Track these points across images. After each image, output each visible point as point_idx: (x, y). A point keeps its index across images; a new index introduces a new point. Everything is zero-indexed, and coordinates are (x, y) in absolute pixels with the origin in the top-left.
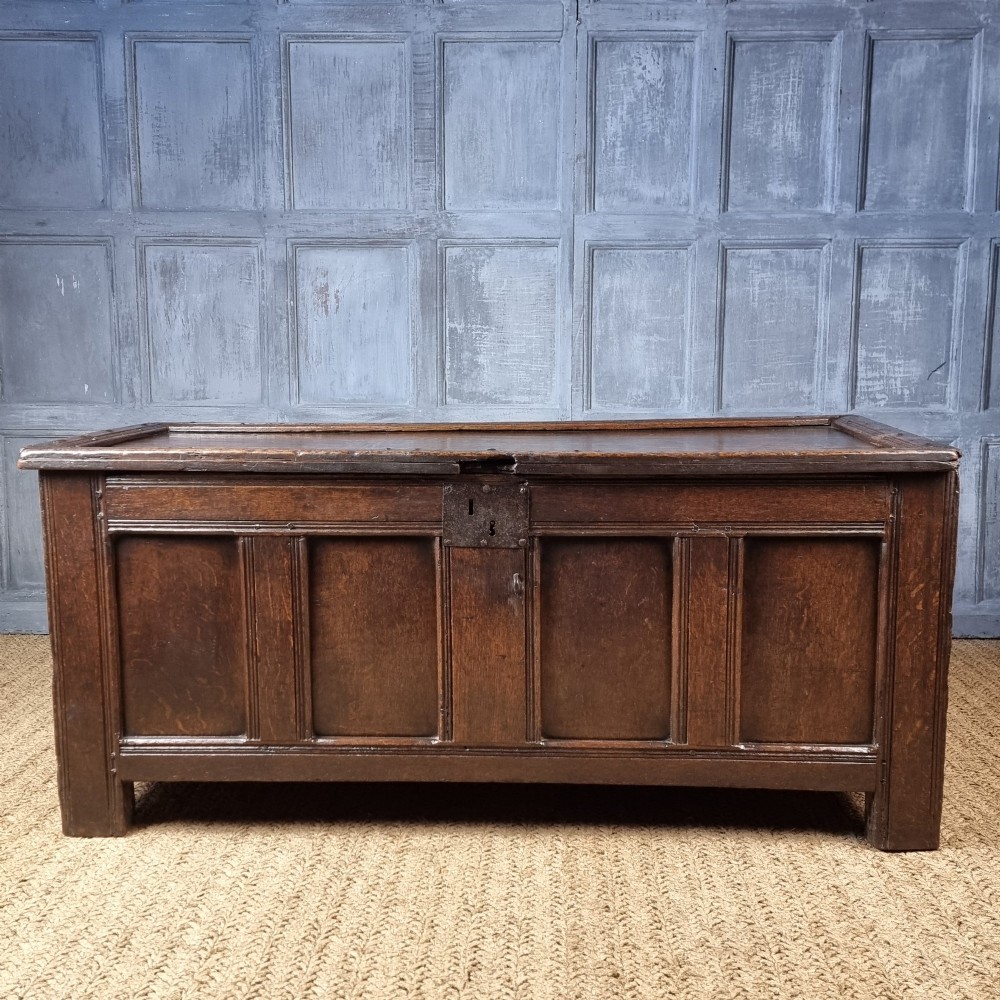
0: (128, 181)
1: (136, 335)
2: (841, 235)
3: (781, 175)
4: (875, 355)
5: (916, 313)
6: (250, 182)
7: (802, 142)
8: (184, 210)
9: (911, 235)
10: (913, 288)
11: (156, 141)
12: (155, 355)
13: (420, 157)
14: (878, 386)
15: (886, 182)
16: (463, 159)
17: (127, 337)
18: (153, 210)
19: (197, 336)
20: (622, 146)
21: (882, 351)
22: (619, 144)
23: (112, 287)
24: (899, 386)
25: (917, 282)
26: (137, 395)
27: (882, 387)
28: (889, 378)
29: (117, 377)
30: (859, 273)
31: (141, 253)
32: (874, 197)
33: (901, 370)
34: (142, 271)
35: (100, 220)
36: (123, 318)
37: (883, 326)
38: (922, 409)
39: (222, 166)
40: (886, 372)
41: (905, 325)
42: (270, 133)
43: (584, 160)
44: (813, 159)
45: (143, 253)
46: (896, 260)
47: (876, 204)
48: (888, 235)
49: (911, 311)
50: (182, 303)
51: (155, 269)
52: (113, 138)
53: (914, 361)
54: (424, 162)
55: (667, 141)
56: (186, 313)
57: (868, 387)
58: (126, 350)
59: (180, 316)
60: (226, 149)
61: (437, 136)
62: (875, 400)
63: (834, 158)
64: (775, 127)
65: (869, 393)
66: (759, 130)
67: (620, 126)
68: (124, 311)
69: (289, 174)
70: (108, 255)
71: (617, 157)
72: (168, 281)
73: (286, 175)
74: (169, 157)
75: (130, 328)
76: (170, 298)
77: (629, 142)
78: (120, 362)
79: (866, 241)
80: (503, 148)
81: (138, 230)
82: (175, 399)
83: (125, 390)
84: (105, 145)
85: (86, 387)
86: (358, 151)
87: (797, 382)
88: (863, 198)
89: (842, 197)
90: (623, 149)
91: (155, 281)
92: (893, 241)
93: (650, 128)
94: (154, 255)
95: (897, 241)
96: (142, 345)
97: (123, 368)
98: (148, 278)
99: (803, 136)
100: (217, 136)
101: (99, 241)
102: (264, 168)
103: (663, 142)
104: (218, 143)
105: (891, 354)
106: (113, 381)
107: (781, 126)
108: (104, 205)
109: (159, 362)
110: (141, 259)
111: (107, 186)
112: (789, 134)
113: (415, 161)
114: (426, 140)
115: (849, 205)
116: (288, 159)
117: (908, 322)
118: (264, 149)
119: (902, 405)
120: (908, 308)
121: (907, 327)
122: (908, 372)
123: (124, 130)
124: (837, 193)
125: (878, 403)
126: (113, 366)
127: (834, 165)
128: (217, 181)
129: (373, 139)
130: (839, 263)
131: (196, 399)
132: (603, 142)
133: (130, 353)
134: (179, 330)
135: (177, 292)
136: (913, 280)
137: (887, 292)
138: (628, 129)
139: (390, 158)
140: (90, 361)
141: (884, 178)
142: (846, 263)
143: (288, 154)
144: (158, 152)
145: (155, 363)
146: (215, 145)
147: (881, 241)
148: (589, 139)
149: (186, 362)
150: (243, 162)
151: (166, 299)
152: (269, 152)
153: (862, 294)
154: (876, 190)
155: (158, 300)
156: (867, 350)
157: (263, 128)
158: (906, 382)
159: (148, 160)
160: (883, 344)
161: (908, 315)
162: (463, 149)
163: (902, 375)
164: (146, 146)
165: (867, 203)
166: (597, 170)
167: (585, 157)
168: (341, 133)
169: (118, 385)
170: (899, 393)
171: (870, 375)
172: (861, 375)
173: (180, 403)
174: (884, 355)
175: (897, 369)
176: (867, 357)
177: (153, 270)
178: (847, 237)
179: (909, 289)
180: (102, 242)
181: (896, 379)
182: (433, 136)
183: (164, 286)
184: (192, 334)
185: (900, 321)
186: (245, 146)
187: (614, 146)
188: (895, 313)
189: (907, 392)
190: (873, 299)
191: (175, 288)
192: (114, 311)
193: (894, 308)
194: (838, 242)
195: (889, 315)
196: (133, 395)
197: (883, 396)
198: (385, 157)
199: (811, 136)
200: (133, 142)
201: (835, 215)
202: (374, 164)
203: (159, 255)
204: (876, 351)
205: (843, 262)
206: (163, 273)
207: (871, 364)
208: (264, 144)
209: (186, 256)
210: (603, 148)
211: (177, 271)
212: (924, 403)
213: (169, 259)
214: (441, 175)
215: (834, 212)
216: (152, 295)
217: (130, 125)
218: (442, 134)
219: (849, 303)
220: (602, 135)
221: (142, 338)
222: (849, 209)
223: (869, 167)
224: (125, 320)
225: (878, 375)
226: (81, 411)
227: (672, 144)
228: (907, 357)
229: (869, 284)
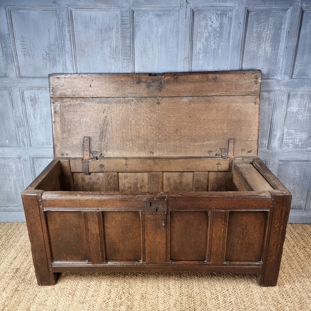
0: (14, 67)
1: (23, 123)
2: (283, 88)
3: (262, 65)
4: (290, 130)
5: (307, 116)
6: (61, 67)
7: (272, 52)
8: (36, 77)
9: (309, 88)
10: (307, 107)
11: (23, 51)
12: (31, 130)
13: (125, 58)
14: (290, 141)
15: (302, 68)
16: (142, 58)
17: (20, 124)
18: (24, 77)
19: (45, 123)
20: (202, 53)
21: (293, 129)
22: (201, 53)
23: (13, 106)
24: (298, 141)
25: (309, 105)
26: (26, 144)
27: (292, 142)
28: (294, 139)
29: (18, 138)
30: (288, 102)
31: (22, 94)
32: (297, 73)
33: (299, 136)
34: (23, 100)
35: (5, 81)
36: (18, 117)
37: (294, 120)
38: (305, 149)
39: (50, 61)
40: (293, 136)
41: (302, 120)
42: (67, 48)
43: (187, 59)
44: (275, 59)
45: (23, 93)
46: (302, 96)
47: (297, 76)
48: (300, 88)
49: (305, 115)
50: (39, 112)
51: (28, 99)
52: (6, 49)
53: (304, 133)
54: (127, 60)
55: (220, 52)
56: (41, 115)
57: (287, 142)
58: (20, 128)
59: (39, 116)
60: (50, 54)
61: (131, 50)
62: (289, 146)
63: (283, 59)
64: (261, 46)
65: (287, 144)
66: (255, 47)
67: (202, 46)
68: (18, 115)
69: (75, 64)
70: (10, 94)
71: (200, 58)
72: (33, 104)
73: (74, 64)
74: (29, 57)
75: (21, 121)
76: (34, 110)
77: (205, 52)
78: (18, 133)
79: (292, 90)
80: (157, 54)
81: (20, 85)
82: (39, 145)
83: (21, 143)
84: (3, 52)
85: (7, 141)
86: (101, 55)
87: (261, 140)
88: (293, 73)
89: (284, 74)
90: (203, 55)
91: (28, 104)
92: (302, 90)
93: (213, 47)
94: (27, 94)
95: (304, 90)
96: (26, 127)
97: (20, 135)
98: (26, 102)
99: (272, 50)
100: (47, 49)
101: (5, 89)
102: (66, 62)
103: (218, 52)
104: (47, 51)
105: (296, 130)
106: (17, 139)
107: (264, 46)
108: (5, 76)
109: (33, 132)
110: (22, 96)
111: (6, 68)
112: (267, 49)
113: (123, 59)
114: (127, 51)
115: (287, 76)
116: (75, 58)
117: (304, 119)
118: (65, 54)
119: (298, 148)
120: (304, 114)
121: (303, 121)
122: (301, 137)
123: (10, 46)
124: (283, 72)
125: (290, 147)
126: (16, 134)
127: (283, 61)
128: (48, 66)
129: (107, 50)
130: (281, 98)
131: (47, 145)
132: (195, 52)
133: (22, 129)
134: (39, 121)
135: (37, 108)
136: (307, 104)
137: (297, 108)
138: (205, 47)
139: (114, 58)
140: (8, 132)
141: (301, 66)
142: (284, 98)
143: (74, 56)
144: (24, 55)
145: (31, 133)
146: (46, 52)
147: (297, 90)
148: (190, 51)
149: (42, 132)
150: (58, 59)
151: (33, 110)
152: (67, 55)
153: (288, 109)
154: (298, 71)
155: (30, 110)
156: (288, 129)
157: (64, 46)
158: (300, 140)
159: (21, 58)
160: (294, 127)
161: (304, 117)
162: (141, 54)
163: (299, 138)
164: (19, 52)
165: (294, 76)
166: (193, 62)
167: (188, 58)
168: (94, 48)
169: (19, 141)
170: (298, 144)
171: (288, 137)
172: (284, 138)
173: (41, 146)
174: (294, 131)
175: (298, 136)
176: (287, 131)
177: (27, 99)
178: (285, 89)
179: (305, 107)
180: (7, 89)
181: (297, 139)
182: (130, 50)
183: (32, 105)
184: (44, 122)
185: (301, 119)
186: (58, 53)
187: (199, 53)
188: (299, 116)
189: (300, 143)
190: (292, 111)
191: (36, 106)
192: (14, 115)
193: (299, 114)
194: (281, 90)
195: (297, 117)
196: (24, 144)
197: (292, 145)
198: (112, 57)
199: (275, 49)
200: (14, 51)
201: (281, 81)
202: (108, 60)
203: (29, 94)
204: (291, 129)
205: (283, 98)
206: (31, 101)
207: (288, 134)
208: (65, 52)
209: (39, 94)
210: (195, 54)
211: (36, 100)
212: (306, 147)
213: (33, 95)
214: (133, 65)
215: (281, 79)
216: (28, 109)
217: (12, 44)
218: (134, 49)
219: (283, 112)
220: (195, 49)
221: (25, 124)
222: (287, 78)
223: (296, 62)
224: (19, 118)
225: (291, 138)
226: (6, 150)
227: (221, 53)
228: (302, 131)
229: (291, 106)
